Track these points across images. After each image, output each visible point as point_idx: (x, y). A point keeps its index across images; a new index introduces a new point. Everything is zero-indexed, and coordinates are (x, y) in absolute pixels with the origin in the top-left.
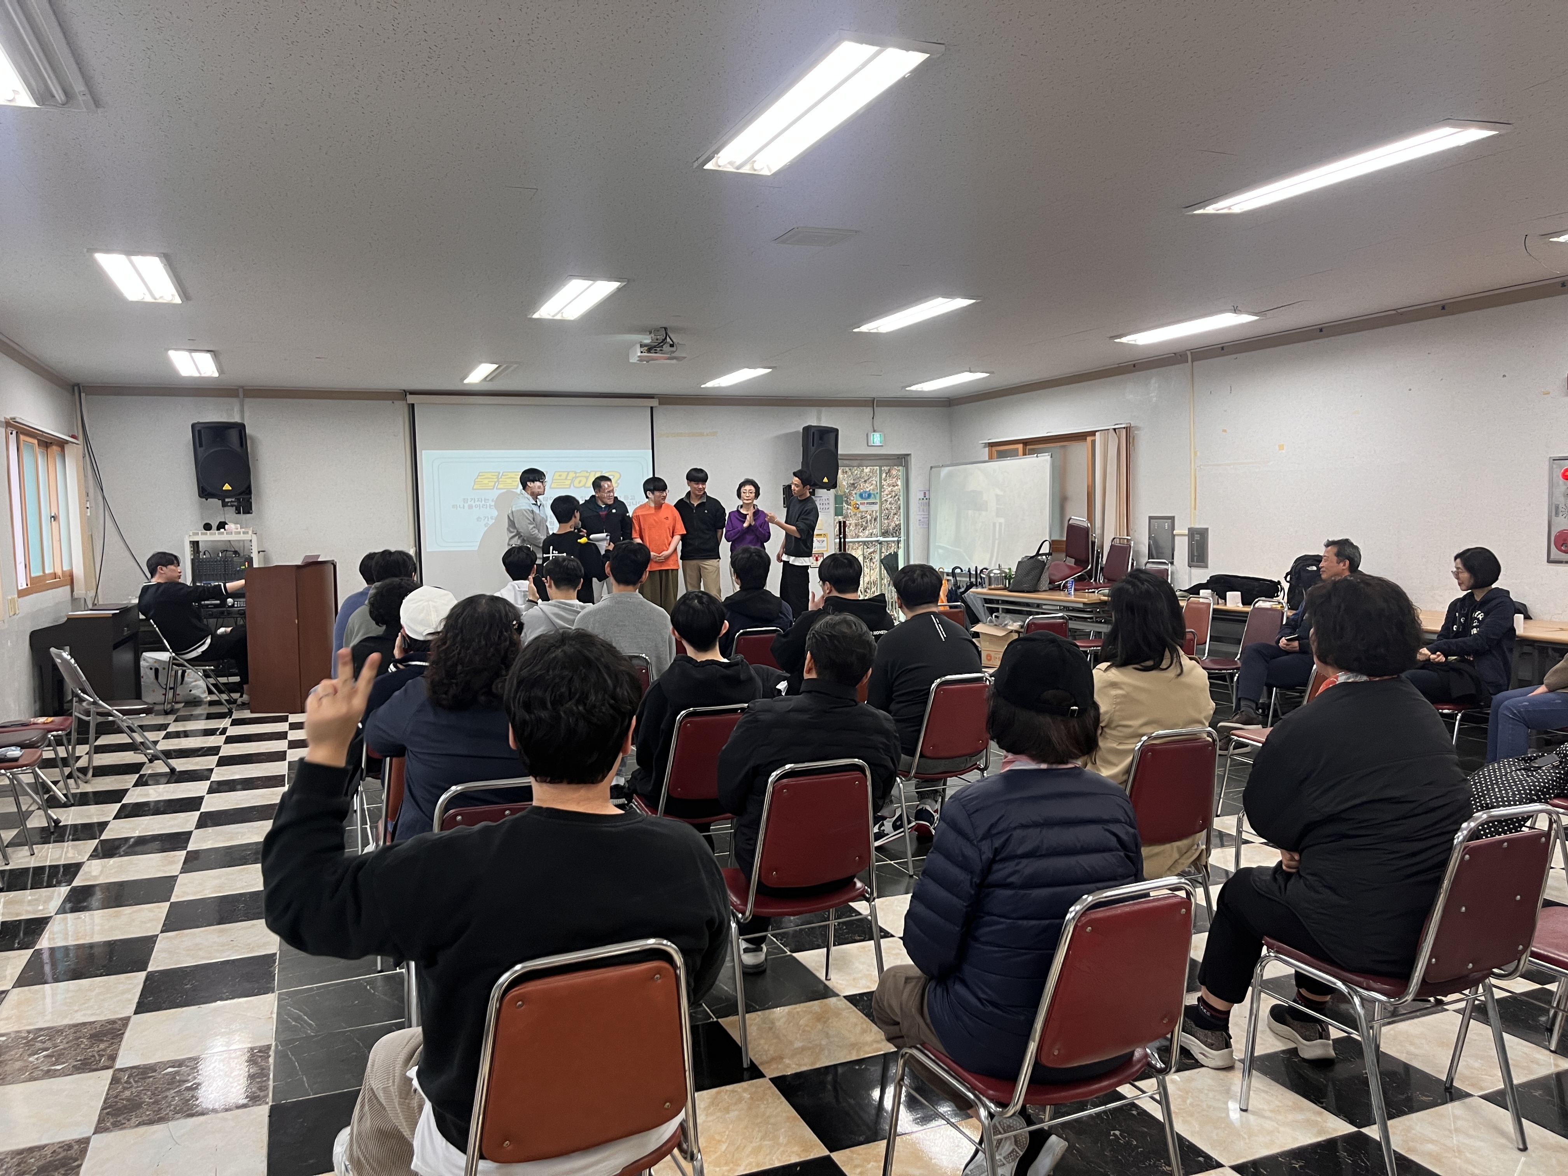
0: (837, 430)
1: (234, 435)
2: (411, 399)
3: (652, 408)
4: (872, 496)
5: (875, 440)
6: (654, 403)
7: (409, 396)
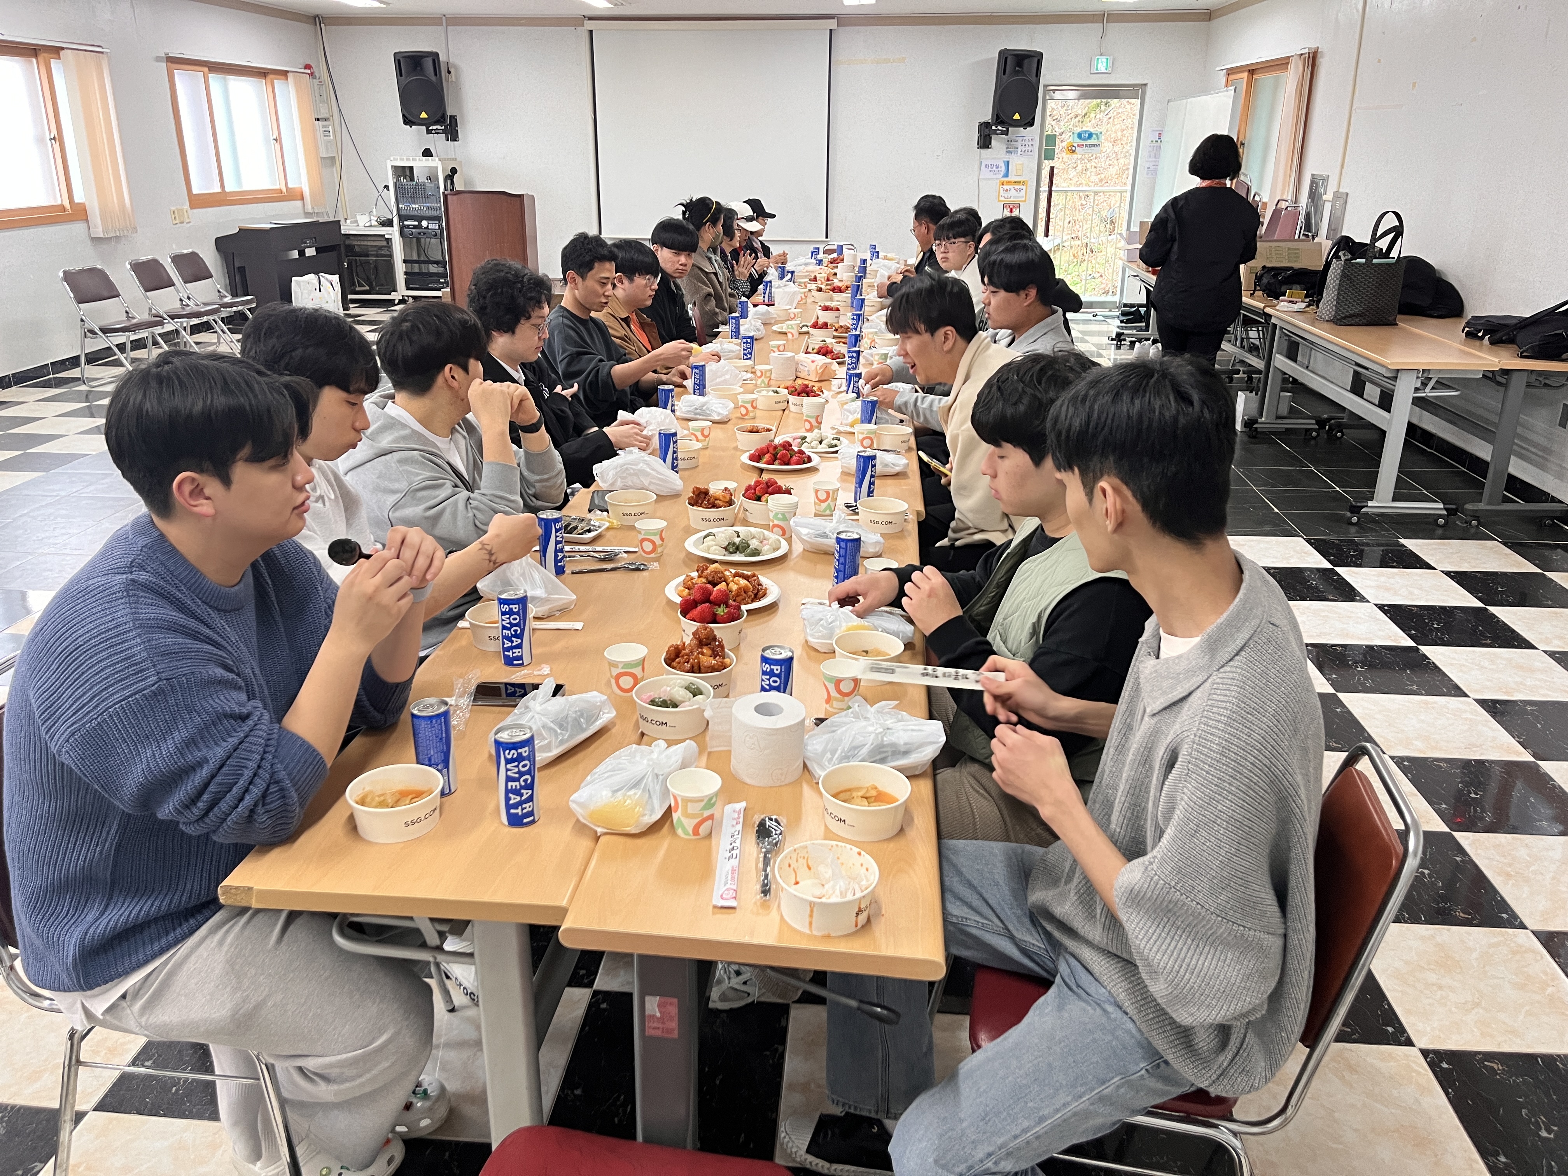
0: (1041, 54)
1: (428, 63)
2: (589, 25)
3: (831, 30)
4: (1094, 136)
5: (1100, 65)
6: (833, 24)
7: (587, 22)
